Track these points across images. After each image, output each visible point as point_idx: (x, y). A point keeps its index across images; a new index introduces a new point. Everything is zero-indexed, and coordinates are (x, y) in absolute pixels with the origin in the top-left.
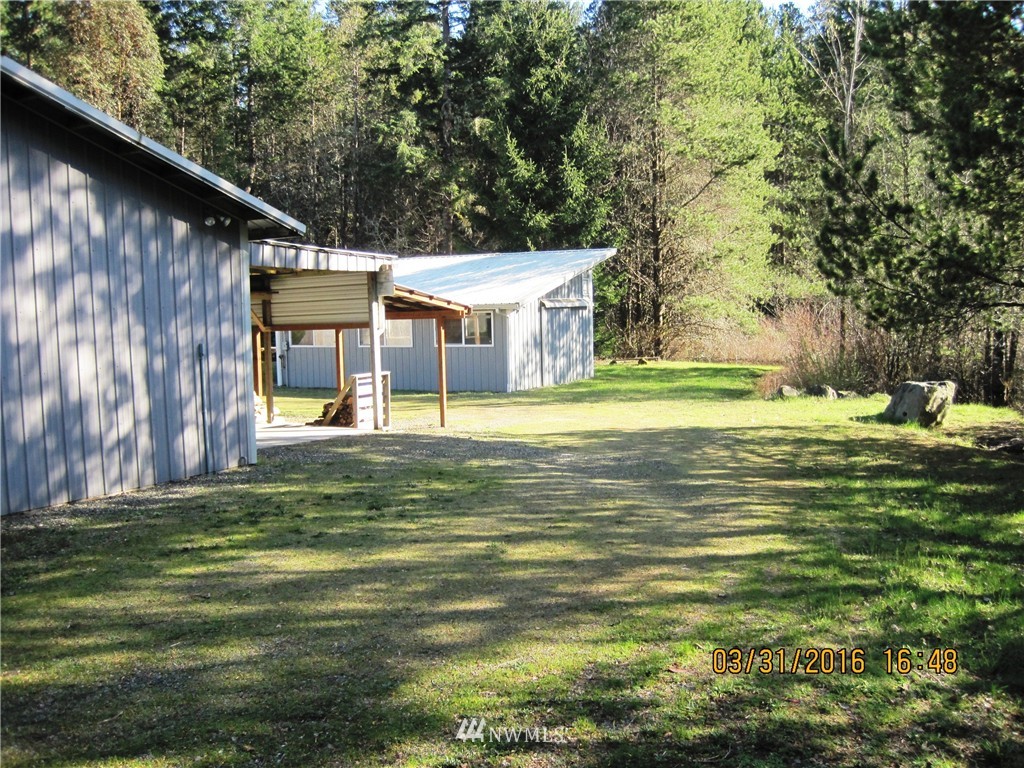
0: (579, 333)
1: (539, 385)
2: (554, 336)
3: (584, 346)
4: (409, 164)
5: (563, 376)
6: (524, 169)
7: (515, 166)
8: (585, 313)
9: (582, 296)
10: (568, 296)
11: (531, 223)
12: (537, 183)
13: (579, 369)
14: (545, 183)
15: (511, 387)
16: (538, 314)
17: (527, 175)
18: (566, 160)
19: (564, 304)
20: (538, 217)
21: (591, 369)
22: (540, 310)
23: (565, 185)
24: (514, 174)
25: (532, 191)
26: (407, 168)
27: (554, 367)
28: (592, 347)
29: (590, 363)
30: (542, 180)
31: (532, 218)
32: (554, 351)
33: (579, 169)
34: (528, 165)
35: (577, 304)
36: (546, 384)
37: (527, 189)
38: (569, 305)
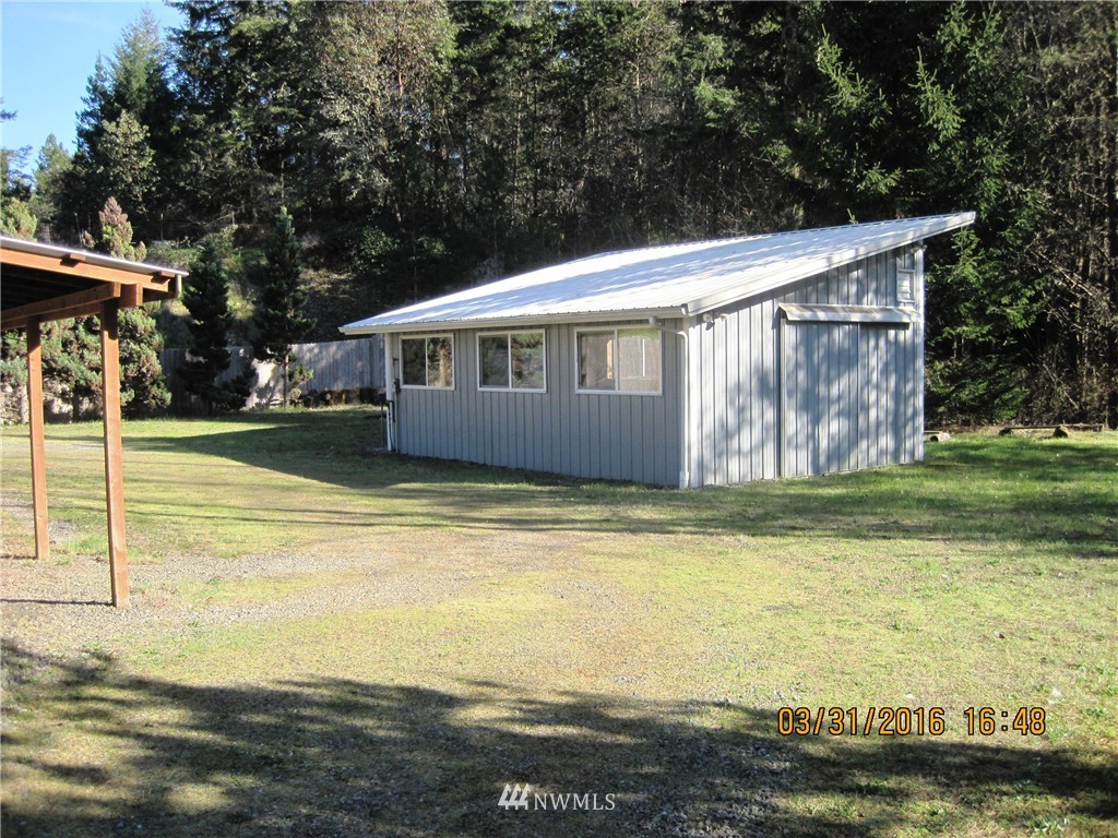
0: (885, 372)
1: (770, 474)
2: (814, 375)
3: (899, 397)
4: (711, 114)
5: (838, 454)
6: (849, 94)
7: (836, 91)
8: (905, 336)
9: (897, 303)
10: (859, 300)
11: (861, 187)
12: (872, 116)
13: (887, 441)
14: (888, 118)
15: (688, 477)
16: (770, 333)
17: (855, 102)
18: (921, 73)
19: (841, 316)
20: (874, 174)
21: (917, 443)
22: (777, 325)
23: (921, 117)
24: (834, 101)
25: (865, 130)
26: (709, 120)
27: (812, 437)
28: (920, 401)
29: (915, 430)
30: (882, 112)
31: (863, 178)
32: (813, 407)
33: (945, 88)
34: (854, 86)
35: (878, 317)
36: (788, 474)
37: (855, 128)
38: (856, 317)
